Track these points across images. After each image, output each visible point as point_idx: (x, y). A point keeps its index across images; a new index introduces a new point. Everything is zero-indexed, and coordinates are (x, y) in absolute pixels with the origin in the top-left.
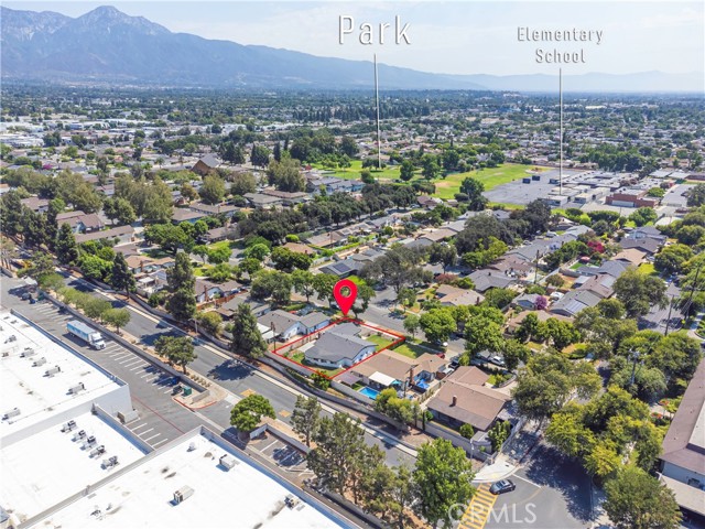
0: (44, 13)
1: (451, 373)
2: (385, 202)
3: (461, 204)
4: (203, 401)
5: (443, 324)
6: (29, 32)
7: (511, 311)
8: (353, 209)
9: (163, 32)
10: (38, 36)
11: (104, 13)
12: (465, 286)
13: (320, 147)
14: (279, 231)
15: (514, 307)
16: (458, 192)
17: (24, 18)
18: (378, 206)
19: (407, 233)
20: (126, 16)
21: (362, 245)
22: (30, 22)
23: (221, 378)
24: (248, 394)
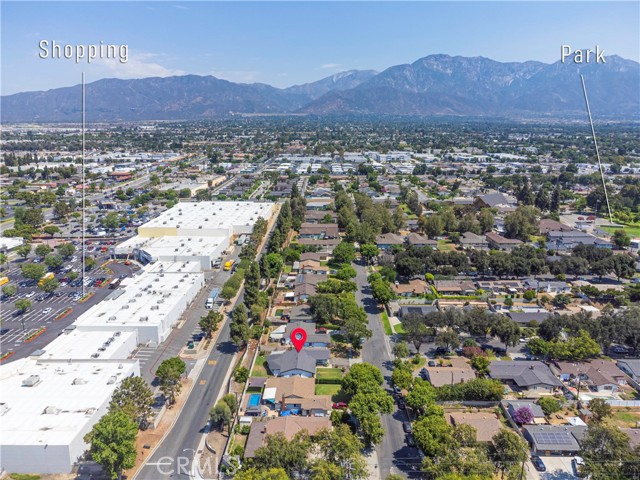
0: (526, 62)
4: (189, 355)
6: (509, 79)
10: (516, 81)
23: (219, 349)
24: (211, 363)
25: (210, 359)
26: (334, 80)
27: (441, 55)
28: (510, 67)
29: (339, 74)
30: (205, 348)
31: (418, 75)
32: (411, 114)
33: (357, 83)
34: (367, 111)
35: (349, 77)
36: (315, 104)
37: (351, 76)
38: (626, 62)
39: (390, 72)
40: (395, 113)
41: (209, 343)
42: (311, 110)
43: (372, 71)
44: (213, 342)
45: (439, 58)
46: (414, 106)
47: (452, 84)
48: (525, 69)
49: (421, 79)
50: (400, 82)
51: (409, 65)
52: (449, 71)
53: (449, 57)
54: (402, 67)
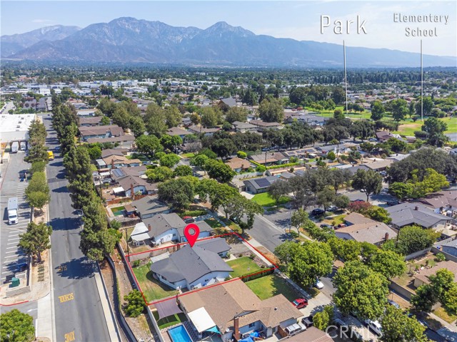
0: (189, 28)
1: (300, 330)
2: (341, 132)
3: (419, 140)
4: (17, 298)
5: (312, 263)
6: (180, 38)
7: (430, 257)
8: (306, 136)
9: (251, 34)
10: (184, 40)
11: (219, 26)
12: (376, 218)
13: (315, 95)
14: (228, 147)
15: (435, 252)
16: (420, 130)
17: (179, 31)
18: (333, 135)
19: (350, 160)
20: (231, 26)
21: (299, 165)
22: (181, 33)
23: (63, 274)
24: (64, 298)
25: (58, 293)
26: (43, 32)
27: (130, 18)
28: (179, 30)
29: (46, 28)
30: (41, 279)
31: (115, 32)
32: (114, 61)
33: (64, 36)
34: (78, 59)
35: (56, 30)
36: (29, 51)
37: (58, 30)
38: (246, 31)
39: (92, 28)
40: (102, 60)
41: (41, 269)
42: (26, 56)
43: (75, 27)
44: (48, 265)
45: (129, 19)
46: (115, 55)
47: (141, 40)
48: (189, 32)
49: (118, 36)
50: (101, 36)
51: (106, 24)
52: (137, 30)
53: (136, 20)
54: (101, 25)
